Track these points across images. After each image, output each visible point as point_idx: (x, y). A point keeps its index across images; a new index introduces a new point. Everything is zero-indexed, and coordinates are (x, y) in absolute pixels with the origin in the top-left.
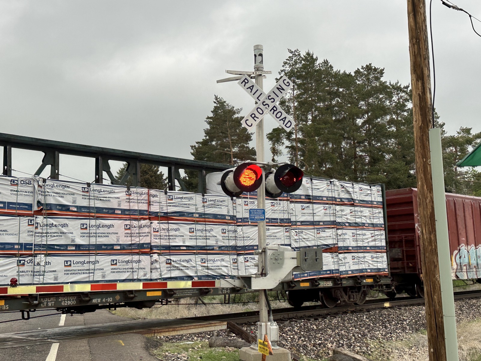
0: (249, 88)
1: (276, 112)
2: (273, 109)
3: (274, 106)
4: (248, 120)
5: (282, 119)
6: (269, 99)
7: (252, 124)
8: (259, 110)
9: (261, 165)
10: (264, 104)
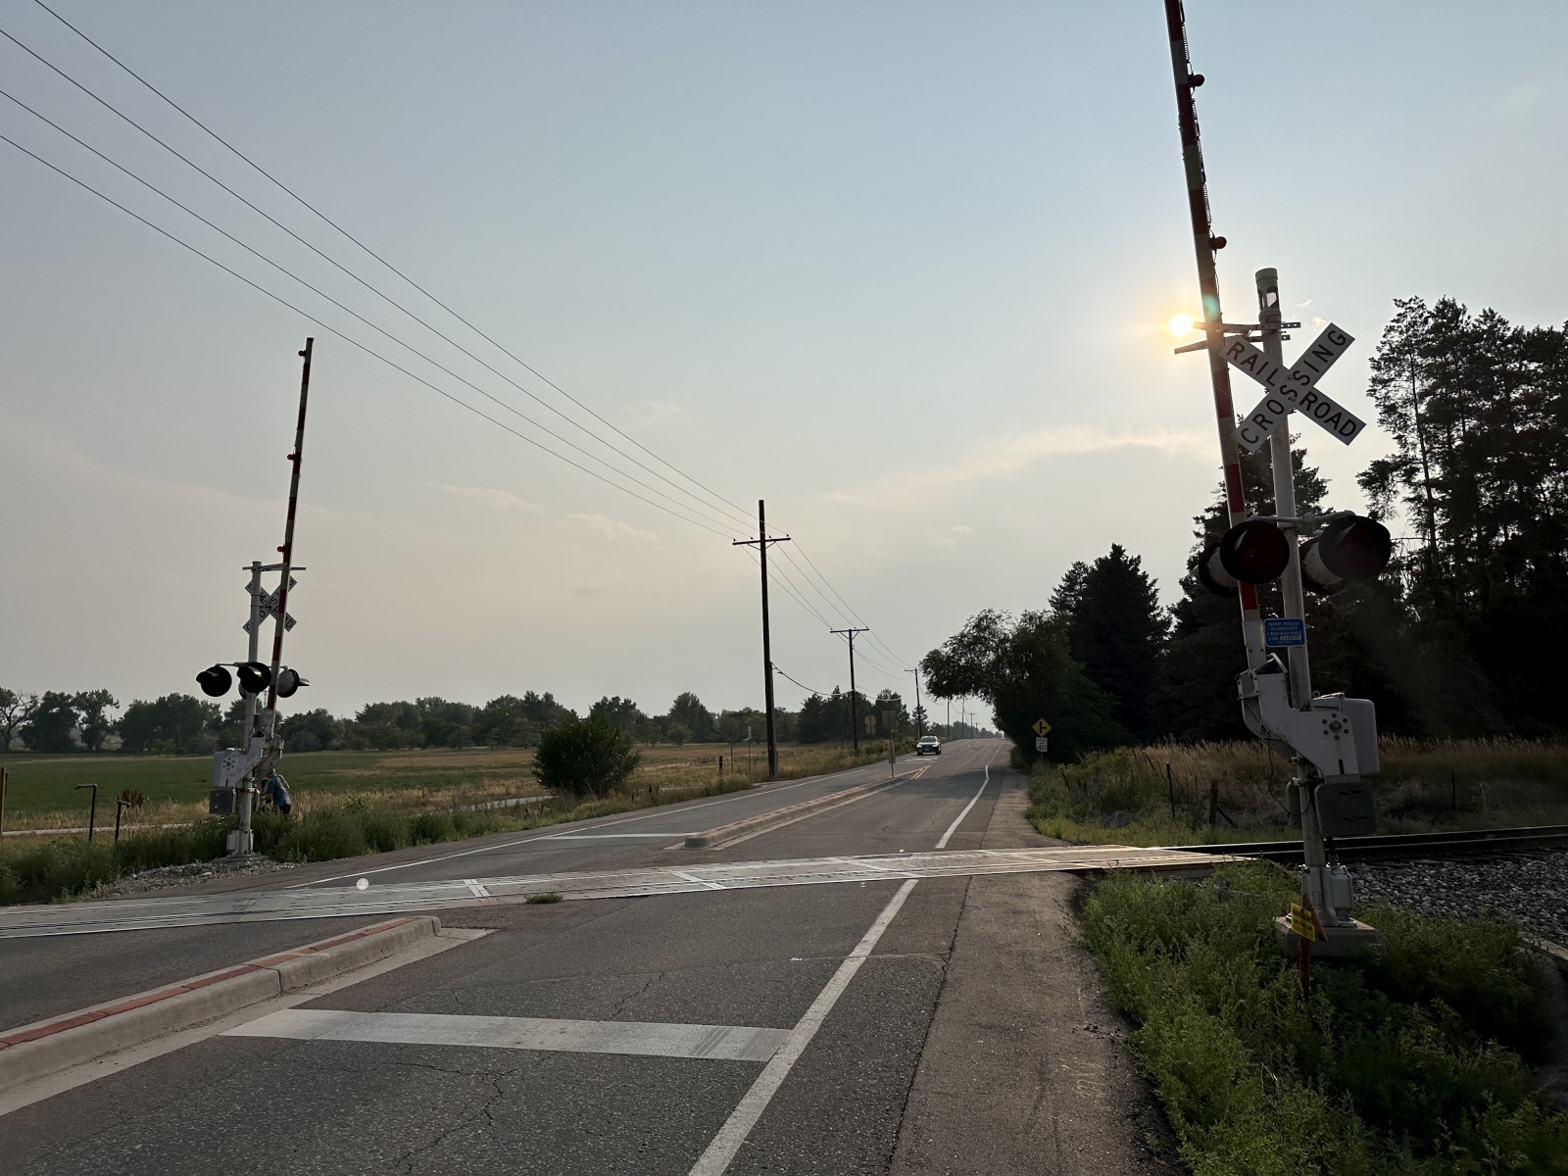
0: (1247, 361)
1: (1314, 406)
2: (1306, 398)
3: (1310, 393)
4: (1247, 429)
5: (1331, 419)
6: (1295, 378)
7: (1257, 437)
8: (1272, 405)
9: (1287, 525)
10: (1285, 390)
